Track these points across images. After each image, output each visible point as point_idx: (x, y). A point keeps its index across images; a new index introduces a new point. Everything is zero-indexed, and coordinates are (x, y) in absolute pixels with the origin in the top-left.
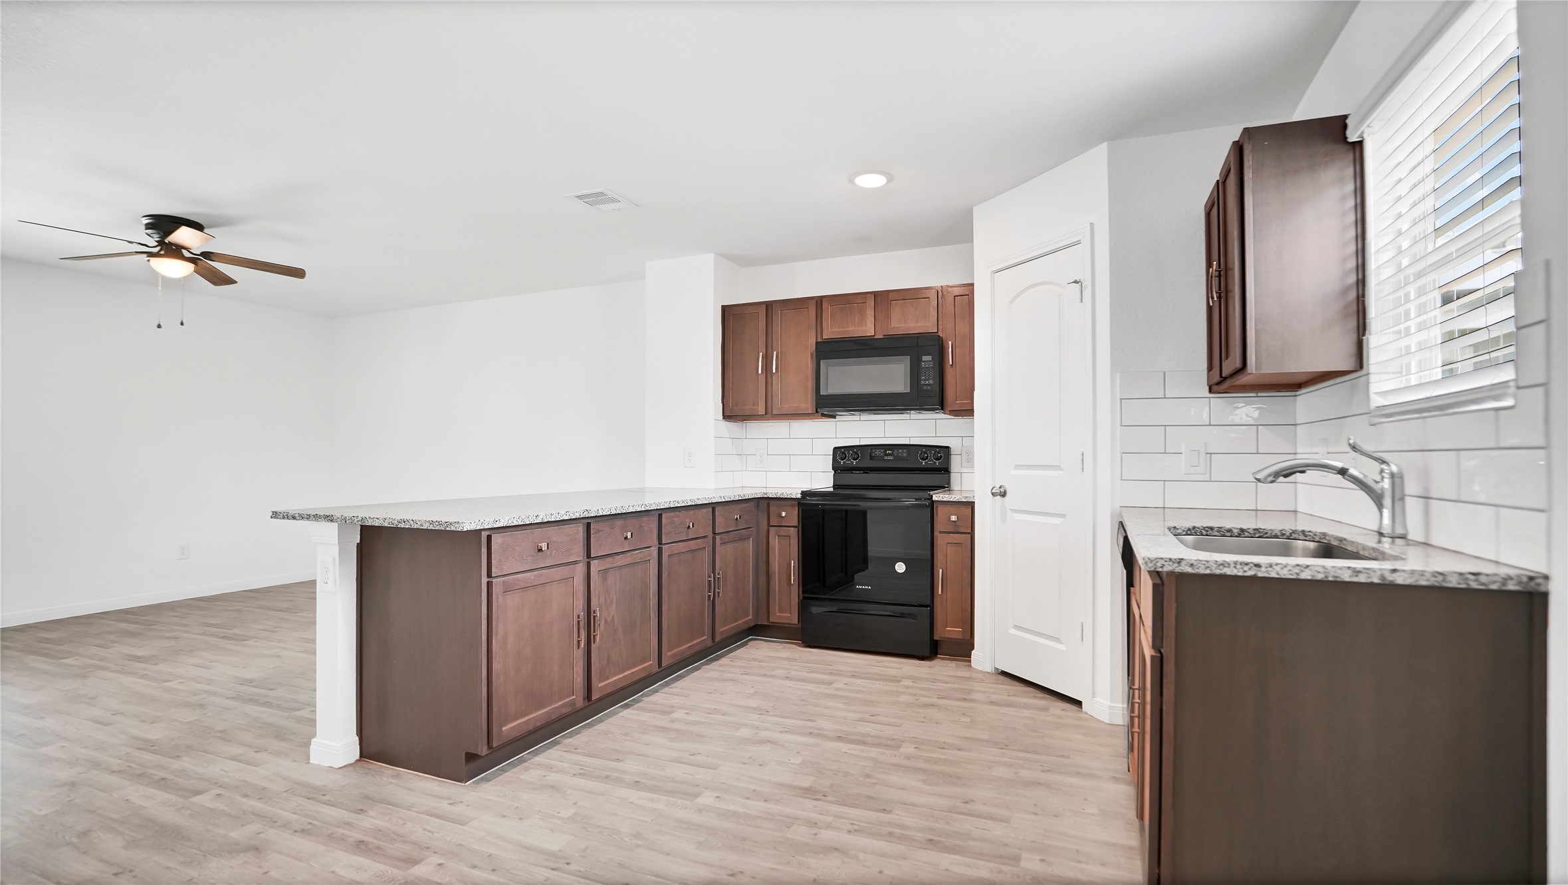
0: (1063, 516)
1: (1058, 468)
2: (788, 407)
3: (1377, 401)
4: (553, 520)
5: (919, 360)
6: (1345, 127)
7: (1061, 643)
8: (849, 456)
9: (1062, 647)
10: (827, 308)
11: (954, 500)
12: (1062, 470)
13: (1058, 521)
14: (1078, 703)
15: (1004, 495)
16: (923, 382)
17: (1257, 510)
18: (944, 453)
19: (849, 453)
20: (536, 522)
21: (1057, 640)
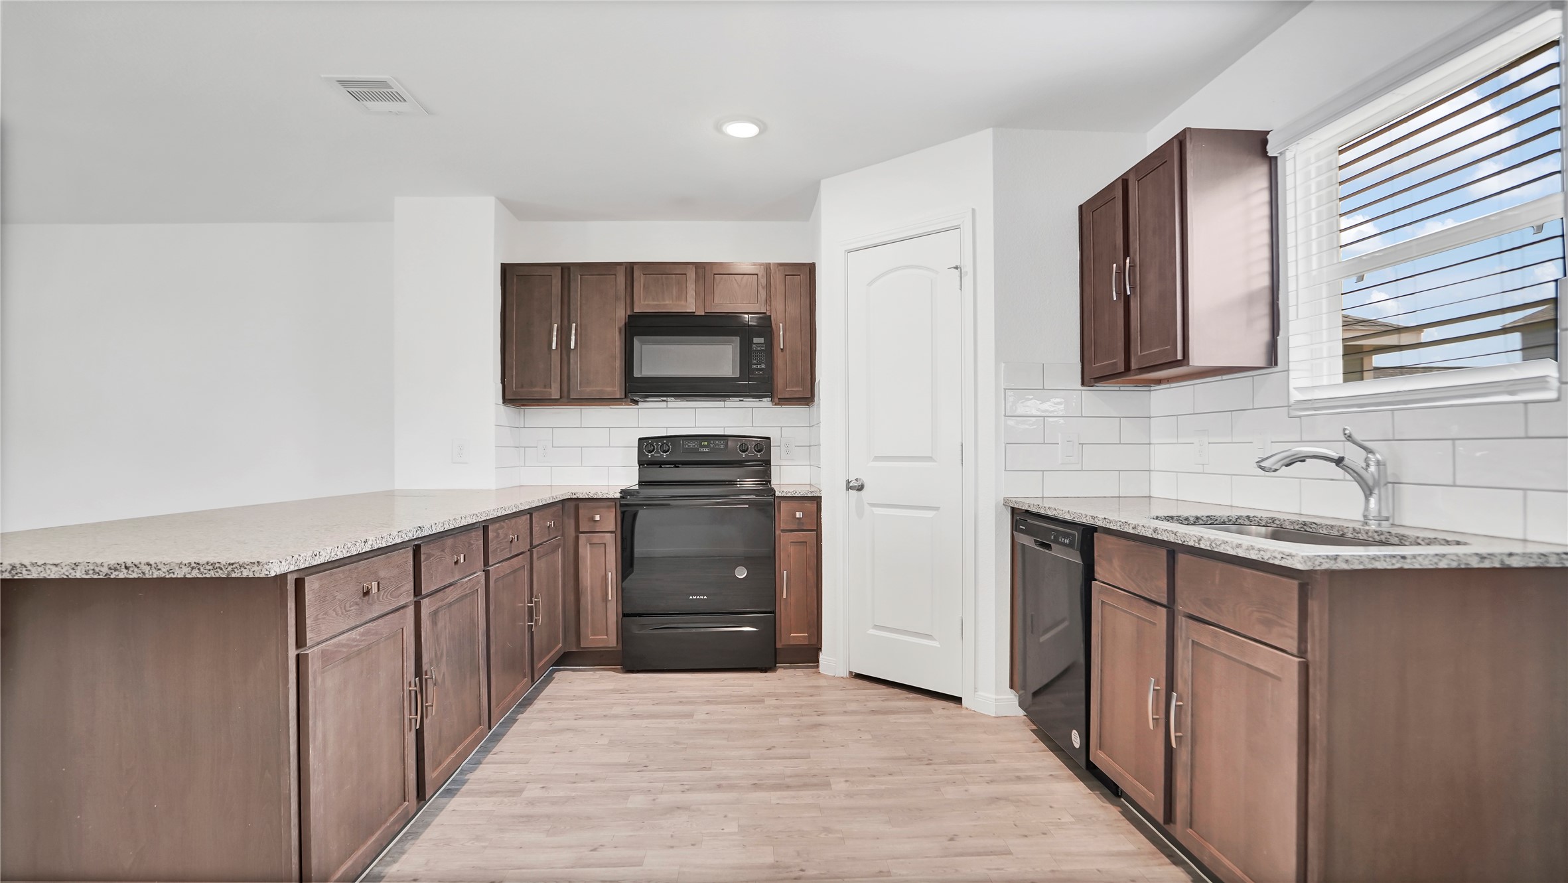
0: (937, 509)
1: (930, 459)
2: (590, 391)
3: (1296, 396)
4: (384, 545)
5: (751, 342)
6: (1265, 142)
7: (935, 640)
8: (657, 447)
9: (936, 644)
10: (640, 279)
11: (799, 495)
12: (935, 461)
13: (930, 514)
14: (958, 700)
15: (860, 488)
16: (754, 367)
17: (1119, 497)
18: (764, 444)
19: (657, 445)
20: (364, 551)
21: (929, 637)
